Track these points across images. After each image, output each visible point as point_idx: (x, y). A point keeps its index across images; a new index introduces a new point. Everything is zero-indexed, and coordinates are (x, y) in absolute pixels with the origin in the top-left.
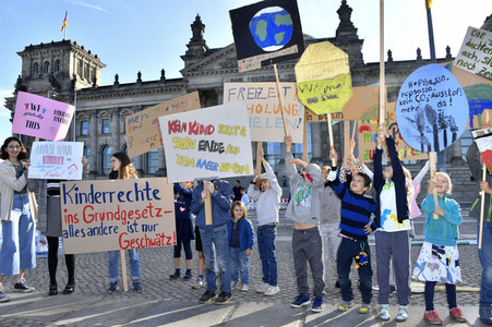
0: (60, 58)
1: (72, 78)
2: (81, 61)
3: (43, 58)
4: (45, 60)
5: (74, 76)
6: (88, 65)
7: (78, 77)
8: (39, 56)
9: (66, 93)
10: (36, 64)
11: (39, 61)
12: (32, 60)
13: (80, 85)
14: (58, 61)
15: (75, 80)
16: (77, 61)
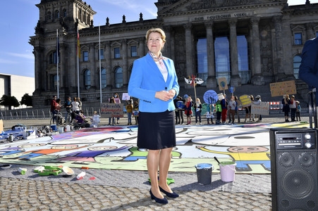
0: (66, 8)
1: (75, 21)
2: (80, 10)
3: (54, 8)
4: (56, 9)
5: (77, 20)
6: (85, 12)
7: (79, 20)
8: (51, 6)
9: (72, 32)
10: (49, 12)
11: (51, 11)
12: (46, 9)
13: (81, 26)
14: (65, 10)
15: (77, 22)
16: (78, 9)
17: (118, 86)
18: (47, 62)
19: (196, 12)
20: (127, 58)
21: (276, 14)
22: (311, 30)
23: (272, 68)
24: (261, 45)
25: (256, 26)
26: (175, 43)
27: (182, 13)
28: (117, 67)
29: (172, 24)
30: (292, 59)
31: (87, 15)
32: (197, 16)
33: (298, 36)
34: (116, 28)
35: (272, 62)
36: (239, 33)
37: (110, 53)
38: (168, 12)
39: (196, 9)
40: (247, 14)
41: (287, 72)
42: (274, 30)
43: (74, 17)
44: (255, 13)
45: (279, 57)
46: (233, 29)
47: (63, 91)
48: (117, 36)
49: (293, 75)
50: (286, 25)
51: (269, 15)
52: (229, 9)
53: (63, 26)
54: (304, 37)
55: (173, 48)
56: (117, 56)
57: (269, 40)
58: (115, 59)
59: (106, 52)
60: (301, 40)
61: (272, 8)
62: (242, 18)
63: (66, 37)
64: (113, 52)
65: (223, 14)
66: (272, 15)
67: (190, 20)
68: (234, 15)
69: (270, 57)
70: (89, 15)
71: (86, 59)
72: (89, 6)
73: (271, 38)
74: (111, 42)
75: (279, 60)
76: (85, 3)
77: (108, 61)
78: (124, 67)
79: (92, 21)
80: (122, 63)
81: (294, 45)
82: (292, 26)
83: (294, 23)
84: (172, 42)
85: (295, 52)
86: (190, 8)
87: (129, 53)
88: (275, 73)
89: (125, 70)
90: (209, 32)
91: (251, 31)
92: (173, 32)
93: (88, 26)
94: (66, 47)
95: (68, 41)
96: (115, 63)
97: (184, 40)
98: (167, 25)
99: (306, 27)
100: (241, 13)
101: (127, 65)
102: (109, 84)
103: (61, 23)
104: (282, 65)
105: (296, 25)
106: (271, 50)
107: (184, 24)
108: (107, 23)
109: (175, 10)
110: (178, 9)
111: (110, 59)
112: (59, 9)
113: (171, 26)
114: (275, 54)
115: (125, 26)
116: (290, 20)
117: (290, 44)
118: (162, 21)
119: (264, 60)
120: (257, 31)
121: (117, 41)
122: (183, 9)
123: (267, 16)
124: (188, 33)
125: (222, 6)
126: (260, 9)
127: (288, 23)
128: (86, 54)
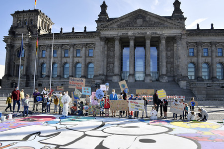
0: (33, 18)
1: (38, 28)
2: (43, 20)
3: (24, 18)
5: (40, 27)
6: (46, 23)
7: (41, 28)
8: (22, 16)
9: (35, 35)
10: (20, 21)
11: (22, 19)
12: (18, 18)
13: (42, 32)
14: (32, 20)
15: (40, 29)
16: (41, 20)
17: (65, 76)
18: (15, 55)
19: (123, 29)
20: (73, 57)
21: (178, 34)
22: (200, 47)
23: (173, 71)
24: (167, 54)
25: (163, 42)
26: (108, 49)
27: (113, 29)
28: (66, 63)
29: (106, 36)
30: (187, 65)
31: (47, 25)
32: (124, 32)
33: (192, 50)
34: (67, 35)
35: (173, 67)
36: (152, 45)
37: (62, 53)
38: (104, 27)
39: (123, 27)
40: (158, 33)
41: (183, 74)
42: (175, 45)
43: (38, 25)
44: (163, 32)
45: (178, 63)
46: (148, 43)
47: (25, 77)
48: (67, 41)
49: (187, 77)
50: (184, 42)
51: (173, 35)
52: (146, 28)
53: (29, 31)
54: (195, 51)
55: (106, 52)
56: (66, 55)
57: (172, 51)
58: (65, 57)
59: (59, 52)
60: (193, 53)
61: (175, 30)
62: (154, 35)
63: (31, 39)
64: (63, 52)
65: (142, 32)
66: (175, 35)
67: (119, 34)
68: (149, 32)
69: (173, 63)
70: (49, 25)
71: (44, 56)
72: (50, 19)
73: (173, 50)
74: (63, 45)
75: (178, 66)
76: (47, 16)
77: (59, 58)
78: (71, 63)
79: (50, 30)
80: (70, 60)
81: (189, 56)
82: (188, 43)
83: (189, 41)
84: (106, 49)
85: (189, 60)
86: (119, 26)
87: (75, 54)
88: (176, 74)
89: (71, 66)
90: (132, 43)
91: (160, 45)
92: (107, 42)
93: (48, 33)
94: (30, 46)
95: (32, 42)
96: (64, 60)
97: (114, 47)
98: (103, 36)
99: (197, 44)
100: (154, 32)
101: (73, 62)
102: (58, 74)
103: (28, 29)
104: (180, 69)
105: (191, 42)
106: (173, 58)
107: (115, 37)
108: (61, 32)
109: (109, 27)
110: (111, 26)
111: (61, 57)
112: (27, 19)
113: (106, 37)
114: (175, 61)
115: (73, 35)
116: (186, 39)
117: (186, 55)
118: (99, 33)
119: (168, 65)
120: (165, 45)
121: (67, 44)
122: (115, 26)
123: (171, 35)
124: (117, 43)
125: (141, 26)
126: (167, 30)
127: (185, 41)
128: (44, 52)
